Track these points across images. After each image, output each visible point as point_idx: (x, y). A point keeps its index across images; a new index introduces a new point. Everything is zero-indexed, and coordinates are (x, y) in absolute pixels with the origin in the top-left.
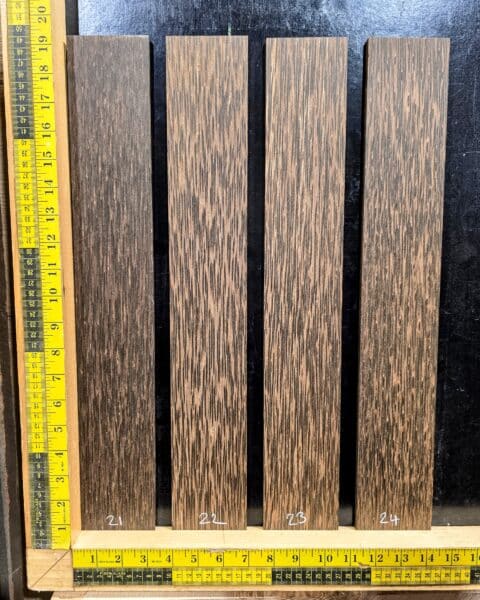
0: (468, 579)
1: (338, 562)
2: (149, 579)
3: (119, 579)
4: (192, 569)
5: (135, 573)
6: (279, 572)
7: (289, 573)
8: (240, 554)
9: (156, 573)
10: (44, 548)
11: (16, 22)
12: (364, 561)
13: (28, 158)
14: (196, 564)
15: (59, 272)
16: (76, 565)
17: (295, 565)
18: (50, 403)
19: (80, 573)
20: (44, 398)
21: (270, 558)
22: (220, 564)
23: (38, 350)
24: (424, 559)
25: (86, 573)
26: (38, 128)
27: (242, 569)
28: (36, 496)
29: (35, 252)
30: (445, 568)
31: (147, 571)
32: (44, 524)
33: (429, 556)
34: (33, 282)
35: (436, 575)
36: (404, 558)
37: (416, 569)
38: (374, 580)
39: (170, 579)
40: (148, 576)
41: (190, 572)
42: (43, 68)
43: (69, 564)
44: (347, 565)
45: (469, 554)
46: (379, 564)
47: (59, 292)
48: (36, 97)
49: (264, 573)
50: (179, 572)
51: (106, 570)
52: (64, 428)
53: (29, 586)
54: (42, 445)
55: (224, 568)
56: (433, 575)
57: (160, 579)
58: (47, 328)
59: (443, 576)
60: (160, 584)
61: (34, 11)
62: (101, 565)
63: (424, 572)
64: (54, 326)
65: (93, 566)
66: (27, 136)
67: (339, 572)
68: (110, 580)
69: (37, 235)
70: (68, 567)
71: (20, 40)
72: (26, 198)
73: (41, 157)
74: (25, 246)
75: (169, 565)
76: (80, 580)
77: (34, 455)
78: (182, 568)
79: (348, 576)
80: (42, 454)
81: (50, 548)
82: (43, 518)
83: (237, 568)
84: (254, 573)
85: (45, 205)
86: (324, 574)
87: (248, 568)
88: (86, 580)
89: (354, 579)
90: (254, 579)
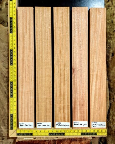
0: (81, 135)
1: (59, 132)
2: (29, 135)
4: (36, 133)
5: (27, 134)
6: (50, 134)
7: (52, 134)
8: (44, 130)
10: (12, 129)
11: (11, 49)
12: (63, 132)
13: (12, 68)
15: (16, 85)
16: (17, 132)
17: (53, 132)
18: (14, 106)
20: (13, 105)
21: (48, 131)
22: (40, 132)
23: (12, 97)
26: (14, 64)
27: (44, 133)
28: (11, 121)
29: (12, 82)
30: (77, 133)
31: (29, 134)
32: (12, 125)
33: (74, 131)
34: (12, 87)
35: (75, 134)
38: (65, 135)
39: (32, 135)
42: (15, 55)
44: (61, 132)
45: (80, 130)
46: (66, 132)
47: (16, 88)
48: (14, 60)
49: (48, 134)
51: (22, 133)
52: (16, 110)
53: (9, 136)
58: (14, 94)
61: (14, 47)
63: (73, 134)
65: (20, 133)
66: (12, 65)
67: (59, 134)
68: (23, 135)
69: (13, 80)
71: (11, 51)
72: (11, 74)
73: (14, 68)
74: (11, 81)
75: (32, 132)
76: (18, 135)
77: (11, 114)
78: (34, 133)
79: (61, 134)
80: (12, 114)
81: (13, 129)
82: (12, 124)
83: (43, 133)
84: (46, 134)
85: (14, 75)
86: (57, 134)
87: (45, 133)
88: (19, 135)
89: (62, 135)
90: (46, 135)
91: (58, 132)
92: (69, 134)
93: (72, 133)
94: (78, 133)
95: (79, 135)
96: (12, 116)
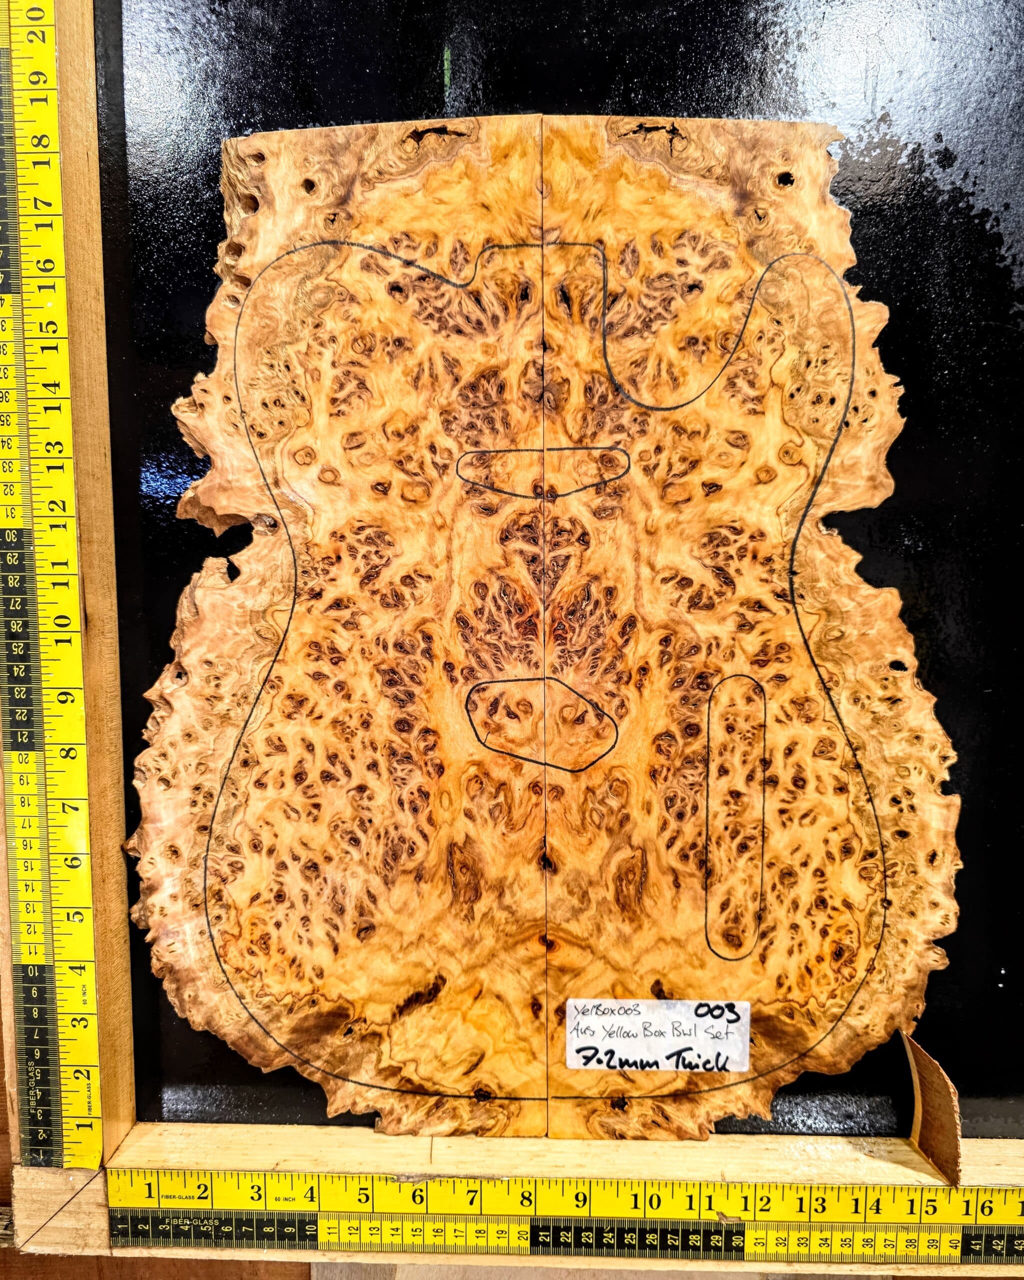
0: (957, 1253)
1: (674, 1209)
2: (270, 1236)
3: (207, 1235)
4: (360, 1216)
5: (240, 1223)
6: (546, 1228)
7: (568, 1229)
8: (462, 1187)
9: (282, 1223)
10: (48, 1164)
12: (729, 1209)
13: (8, 335)
14: (367, 1207)
15: (74, 582)
16: (115, 1203)
17: (583, 1212)
18: (58, 861)
19: (123, 1220)
20: (46, 847)
21: (526, 1198)
22: (421, 1209)
23: (30, 746)
24: (861, 1208)
25: (136, 1220)
26: (29, 268)
27: (466, 1218)
28: (30, 1054)
29: (22, 539)
30: (906, 1228)
31: (263, 1219)
32: (47, 1114)
33: (871, 1201)
34: (18, 601)
35: (888, 1244)
36: (815, 1205)
37: (843, 1230)
38: (749, 1248)
39: (314, 1238)
40: (267, 1230)
41: (355, 1224)
43: (101, 1199)
44: (692, 1216)
45: (959, 1200)
46: (761, 1216)
47: (76, 623)
48: (26, 207)
49: (514, 1229)
50: (333, 1223)
51: (176, 1214)
52: (88, 915)
53: (19, 1241)
54: (41, 949)
55: (426, 1216)
56: (880, 1243)
57: (291, 1237)
58: (49, 700)
59: (902, 1245)
60: (292, 1247)
61: (20, 17)
62: (166, 1204)
63: (859, 1236)
64: (65, 695)
65: (152, 1204)
66: (6, 288)
67: (675, 1232)
68: (187, 1235)
69: (30, 504)
70: (99, 1205)
72: (4, 421)
73: (36, 333)
74: (2, 524)
75: (312, 1207)
76: (124, 1233)
77: (25, 967)
78: (338, 1215)
79: (695, 1240)
80: (41, 968)
81: (59, 1165)
82: (44, 1101)
83: (455, 1217)
84: (493, 1228)
85: (43, 437)
86: (643, 1233)
87: (480, 1216)
88: (137, 1234)
89: (707, 1247)
90: (493, 1242)
91: (652, 1214)
92: (804, 1242)
93: (843, 1226)
94: (930, 1228)
95: (940, 1262)
96: (41, 999)
